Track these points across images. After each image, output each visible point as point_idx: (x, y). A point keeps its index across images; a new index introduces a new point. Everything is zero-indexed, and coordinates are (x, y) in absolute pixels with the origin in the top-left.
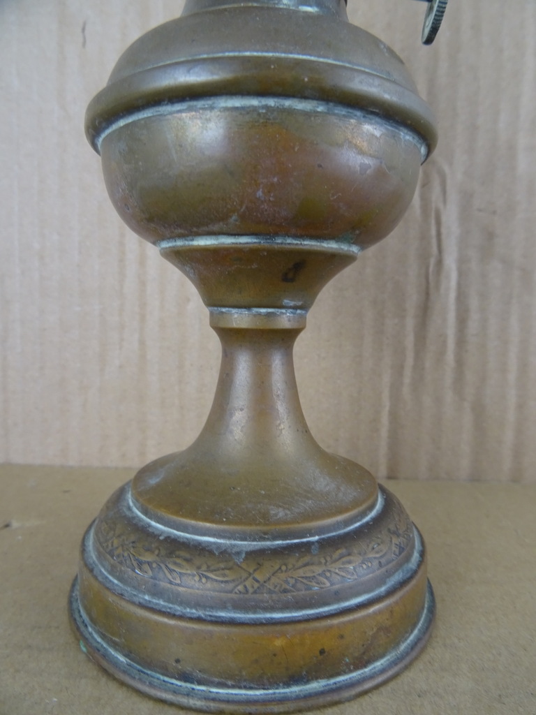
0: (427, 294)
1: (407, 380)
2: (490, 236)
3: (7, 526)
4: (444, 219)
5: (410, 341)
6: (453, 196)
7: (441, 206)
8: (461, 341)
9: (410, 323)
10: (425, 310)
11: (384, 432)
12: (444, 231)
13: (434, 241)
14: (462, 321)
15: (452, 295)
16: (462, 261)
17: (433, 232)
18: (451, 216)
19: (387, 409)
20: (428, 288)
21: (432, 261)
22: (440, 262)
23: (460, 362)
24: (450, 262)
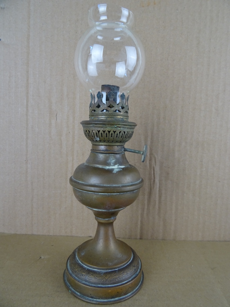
0: (151, 189)
1: (145, 212)
2: (168, 174)
3: (41, 258)
4: (155, 169)
5: (146, 202)
6: (158, 163)
7: (155, 166)
8: (160, 202)
9: (146, 197)
10: (150, 194)
11: (139, 226)
12: (155, 172)
13: (153, 175)
14: (160, 197)
15: (158, 189)
16: (160, 181)
17: (153, 173)
18: (157, 169)
19: (140, 220)
20: (151, 188)
21: (152, 180)
22: (154, 181)
23: (159, 208)
24: (157, 181)
